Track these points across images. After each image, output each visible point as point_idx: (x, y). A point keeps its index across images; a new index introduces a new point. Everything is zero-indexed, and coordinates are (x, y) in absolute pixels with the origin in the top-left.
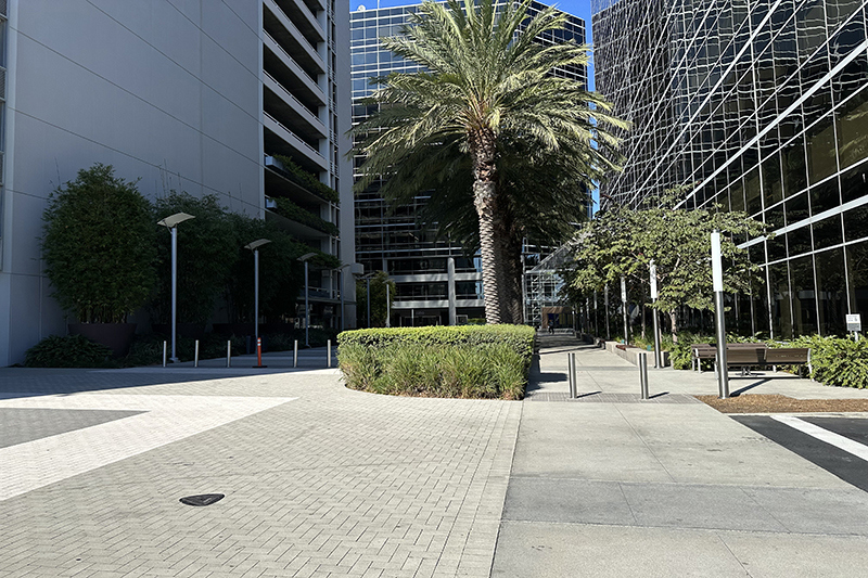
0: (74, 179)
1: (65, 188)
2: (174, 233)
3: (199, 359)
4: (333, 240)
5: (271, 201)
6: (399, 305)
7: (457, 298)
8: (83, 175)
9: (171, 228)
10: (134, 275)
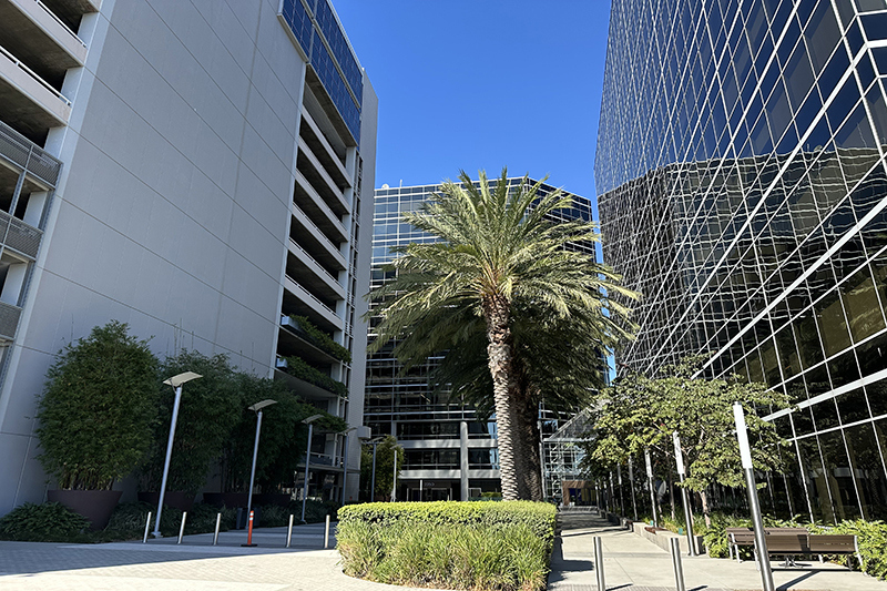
0: (87, 335)
1: (76, 344)
2: (178, 393)
3: (184, 534)
4: (342, 400)
5: (282, 360)
6: (407, 474)
7: (471, 468)
8: (97, 332)
9: (176, 388)
10: (129, 437)
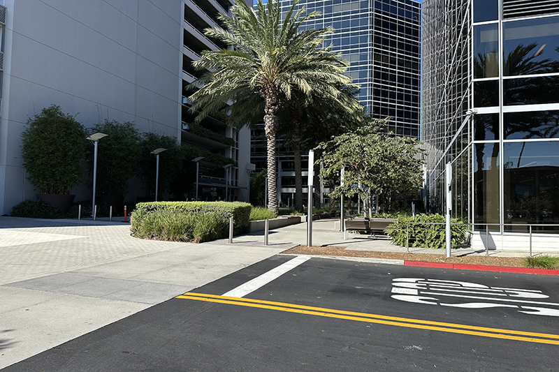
2: (96, 144)
4: (233, 149)
5: (185, 125)
9: (94, 142)
10: (69, 167)
